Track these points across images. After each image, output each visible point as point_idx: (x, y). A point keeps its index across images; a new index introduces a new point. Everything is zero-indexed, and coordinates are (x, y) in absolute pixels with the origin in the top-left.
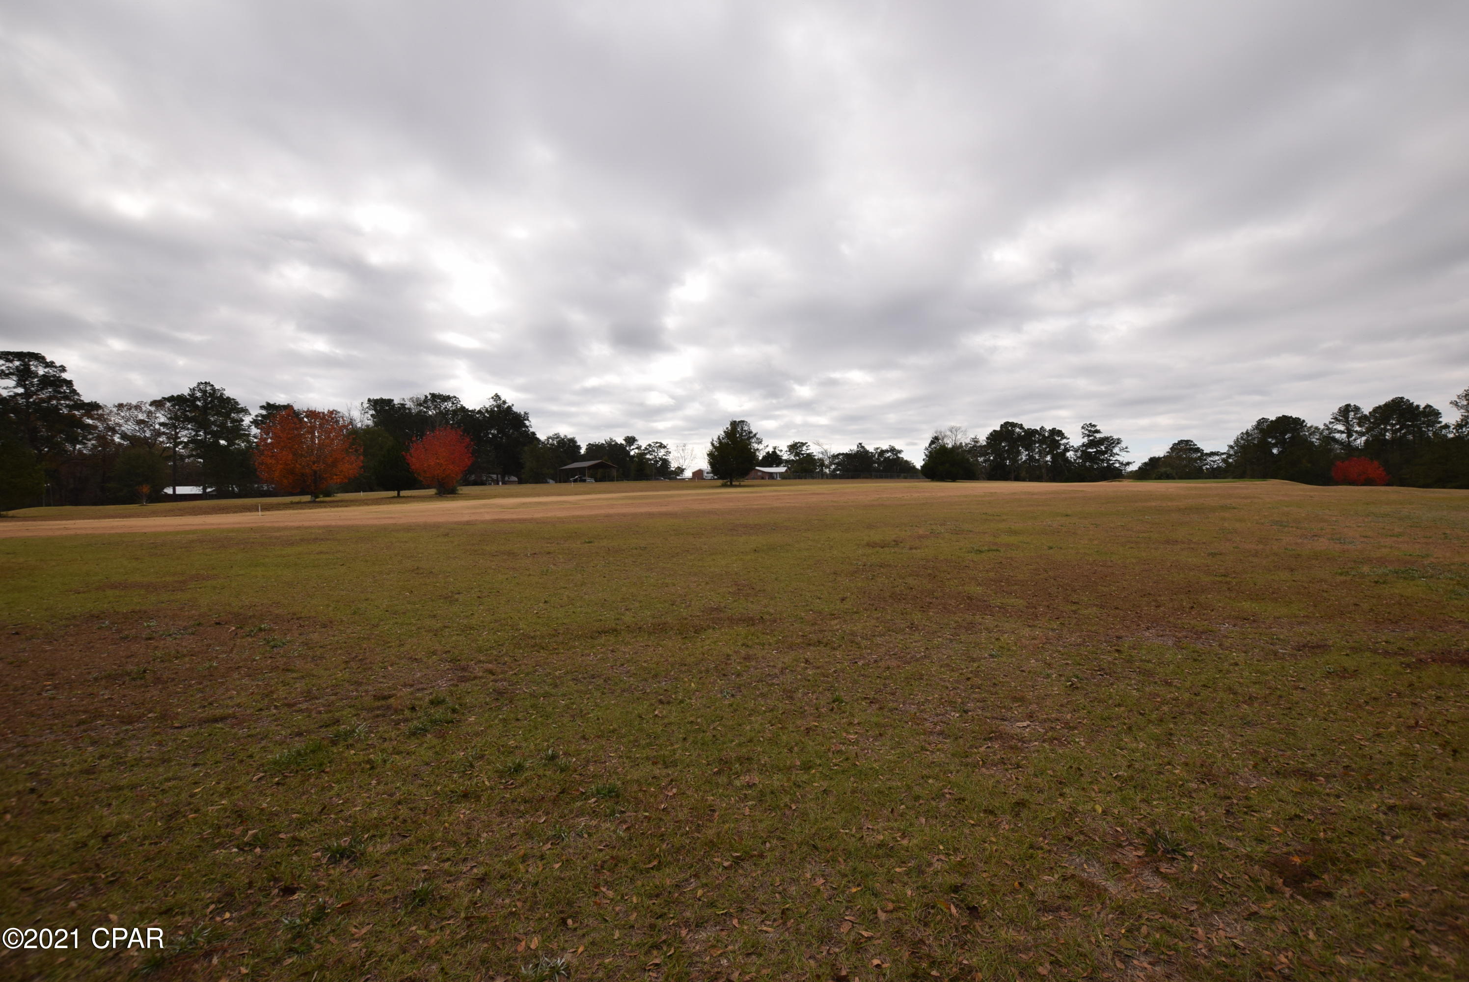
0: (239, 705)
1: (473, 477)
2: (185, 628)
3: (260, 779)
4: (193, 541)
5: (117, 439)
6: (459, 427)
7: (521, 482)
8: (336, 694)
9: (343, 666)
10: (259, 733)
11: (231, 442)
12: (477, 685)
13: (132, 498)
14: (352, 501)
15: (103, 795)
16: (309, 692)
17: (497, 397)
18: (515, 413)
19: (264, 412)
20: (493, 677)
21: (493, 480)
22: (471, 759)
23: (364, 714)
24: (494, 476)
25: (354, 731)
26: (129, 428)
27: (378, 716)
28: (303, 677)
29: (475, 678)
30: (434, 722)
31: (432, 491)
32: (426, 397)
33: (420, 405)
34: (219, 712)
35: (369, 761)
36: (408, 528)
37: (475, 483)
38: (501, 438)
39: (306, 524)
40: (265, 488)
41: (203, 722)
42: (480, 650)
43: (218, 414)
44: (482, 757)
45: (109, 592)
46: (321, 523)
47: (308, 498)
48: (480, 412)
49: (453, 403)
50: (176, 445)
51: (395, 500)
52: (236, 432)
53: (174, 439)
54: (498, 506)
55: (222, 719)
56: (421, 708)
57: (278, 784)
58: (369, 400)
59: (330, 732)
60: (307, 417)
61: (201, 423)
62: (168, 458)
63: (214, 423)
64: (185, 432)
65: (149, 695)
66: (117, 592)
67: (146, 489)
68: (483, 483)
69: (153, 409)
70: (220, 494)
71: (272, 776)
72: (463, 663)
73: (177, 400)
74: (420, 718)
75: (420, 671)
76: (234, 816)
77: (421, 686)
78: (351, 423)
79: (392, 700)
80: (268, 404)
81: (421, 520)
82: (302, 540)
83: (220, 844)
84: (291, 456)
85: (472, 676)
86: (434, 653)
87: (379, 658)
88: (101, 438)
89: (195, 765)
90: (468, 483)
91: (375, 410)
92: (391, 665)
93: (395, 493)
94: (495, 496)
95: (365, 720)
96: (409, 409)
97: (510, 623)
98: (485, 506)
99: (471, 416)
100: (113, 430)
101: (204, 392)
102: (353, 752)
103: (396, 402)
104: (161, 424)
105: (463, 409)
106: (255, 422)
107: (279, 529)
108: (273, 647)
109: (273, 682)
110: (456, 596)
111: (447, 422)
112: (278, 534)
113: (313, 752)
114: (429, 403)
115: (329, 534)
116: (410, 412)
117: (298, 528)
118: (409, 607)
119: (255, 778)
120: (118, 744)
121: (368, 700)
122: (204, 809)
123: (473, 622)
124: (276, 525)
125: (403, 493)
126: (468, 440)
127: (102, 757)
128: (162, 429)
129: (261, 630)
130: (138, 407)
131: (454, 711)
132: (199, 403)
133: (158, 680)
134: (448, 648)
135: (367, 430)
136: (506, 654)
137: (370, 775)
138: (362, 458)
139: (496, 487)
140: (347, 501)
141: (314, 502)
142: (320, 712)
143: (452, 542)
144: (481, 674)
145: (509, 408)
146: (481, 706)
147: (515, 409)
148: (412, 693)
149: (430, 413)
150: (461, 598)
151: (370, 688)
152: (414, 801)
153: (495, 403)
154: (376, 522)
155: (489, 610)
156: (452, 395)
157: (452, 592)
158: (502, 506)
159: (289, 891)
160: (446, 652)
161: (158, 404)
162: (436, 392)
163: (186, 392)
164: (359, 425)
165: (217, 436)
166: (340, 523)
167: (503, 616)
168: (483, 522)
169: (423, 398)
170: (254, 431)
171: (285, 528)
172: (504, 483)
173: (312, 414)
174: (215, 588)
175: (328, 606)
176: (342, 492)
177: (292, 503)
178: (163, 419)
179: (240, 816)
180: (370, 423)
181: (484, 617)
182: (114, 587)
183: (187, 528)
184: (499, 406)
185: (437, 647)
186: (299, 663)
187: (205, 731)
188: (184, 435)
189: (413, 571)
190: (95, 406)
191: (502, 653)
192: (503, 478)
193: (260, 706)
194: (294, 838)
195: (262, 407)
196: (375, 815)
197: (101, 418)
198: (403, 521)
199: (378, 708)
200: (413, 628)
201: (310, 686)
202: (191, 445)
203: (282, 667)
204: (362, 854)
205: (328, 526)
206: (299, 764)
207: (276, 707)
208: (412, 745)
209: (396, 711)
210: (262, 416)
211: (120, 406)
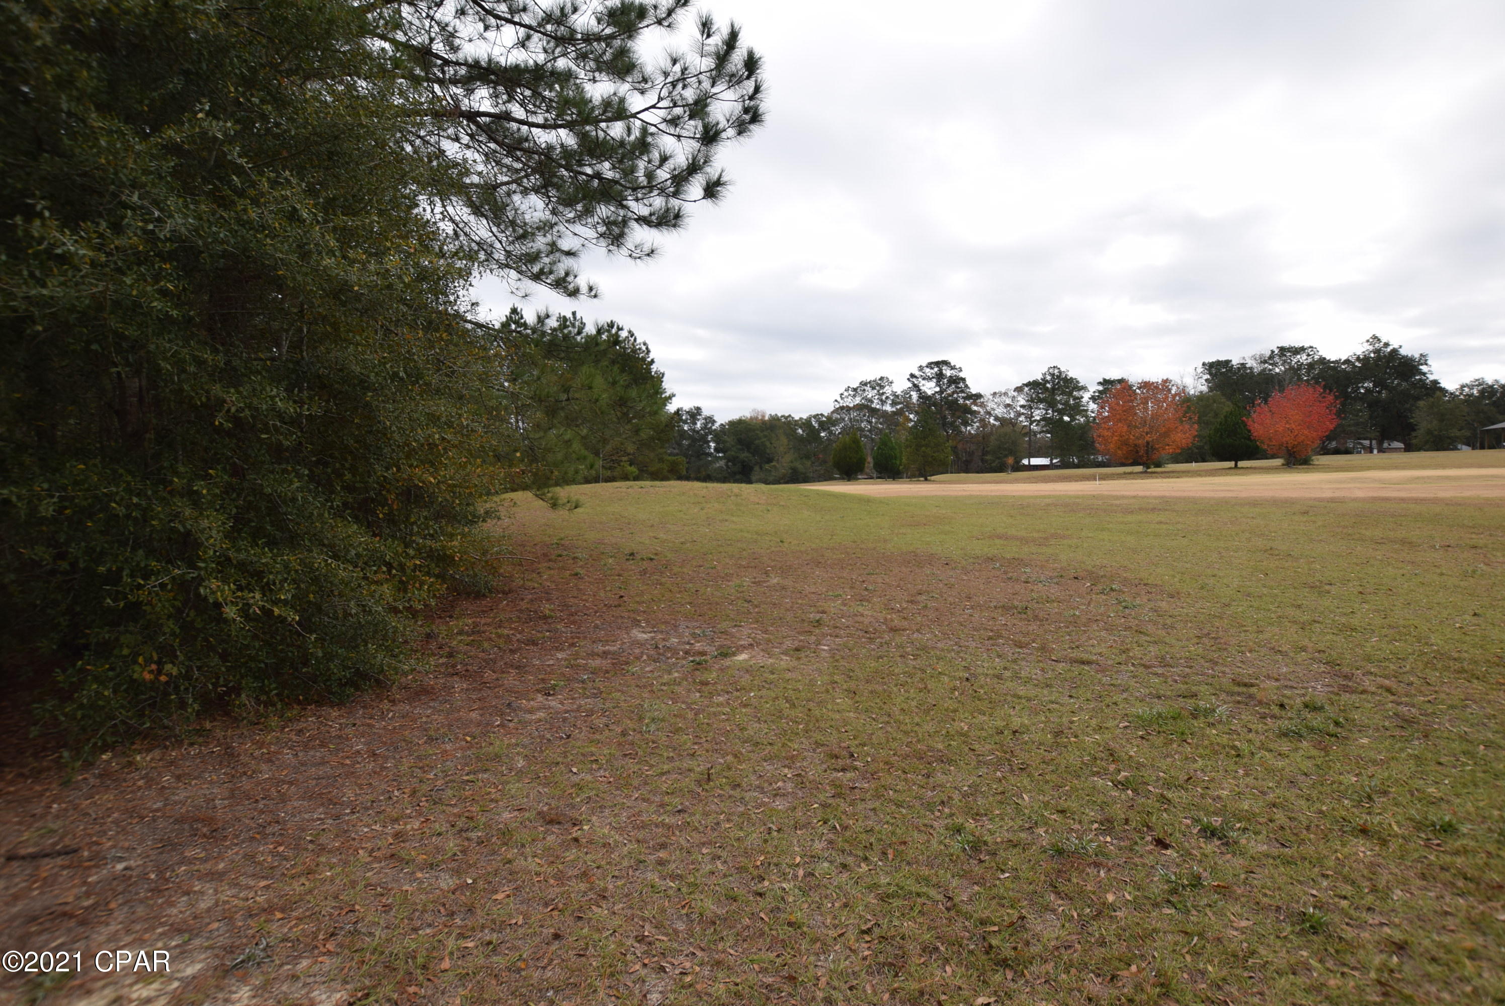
0: (1100, 654)
1: (1334, 444)
2: (1051, 578)
3: (1126, 727)
4: (1048, 505)
5: (992, 420)
6: (1317, 382)
7: (1409, 448)
8: (1191, 667)
9: (1195, 640)
10: (1120, 685)
11: (1073, 418)
12: (1369, 702)
13: (1001, 469)
14: (1183, 472)
15: (1009, 698)
16: (1163, 658)
17: (1376, 338)
18: (1403, 357)
19: (1101, 388)
20: (1392, 698)
21: (1364, 448)
22: (1367, 789)
23: (1223, 696)
24: (1366, 443)
25: (1214, 711)
26: (1000, 411)
27: (1239, 702)
28: (1156, 642)
29: (1364, 692)
30: (1312, 730)
31: (1278, 462)
32: (1273, 352)
33: (1265, 362)
34: (1085, 656)
35: (1234, 747)
36: (1254, 503)
37: (1337, 452)
38: (1379, 392)
39: (1141, 494)
40: (1100, 459)
41: (1074, 661)
42: (1368, 659)
43: (1063, 393)
44: (1385, 793)
45: (997, 541)
46: (1155, 494)
47: (1140, 468)
48: (1347, 361)
49: (1308, 355)
50: (1031, 424)
51: (1232, 471)
52: (1077, 409)
53: (1030, 417)
54: (1374, 480)
55: (1089, 663)
56: (1292, 708)
57: (1142, 738)
58: (1204, 364)
59: (1190, 704)
60: (1139, 388)
61: (1051, 404)
62: (1025, 434)
63: (1060, 402)
64: (1038, 412)
65: (1031, 628)
66: (1002, 542)
67: (1010, 461)
68: (1347, 452)
69: (1016, 394)
70: (1065, 465)
71: (1137, 728)
72: (1346, 670)
73: (1033, 385)
74: (1291, 719)
75: (1286, 665)
76: (1107, 753)
77: (1289, 683)
78: (1184, 390)
79: (1253, 690)
80: (1105, 380)
81: (1268, 494)
82: (1140, 509)
83: (1098, 773)
84: (1125, 428)
85: (1361, 688)
86: (1304, 649)
87: (1234, 641)
88: (982, 421)
89: (1071, 696)
90: (1326, 452)
91: (1210, 374)
92: (1250, 651)
93: (1232, 464)
94: (1369, 468)
95: (1225, 703)
96: (1251, 368)
97: (1414, 634)
98: (1353, 480)
99: (1334, 368)
100: (989, 413)
101: (1053, 375)
102: (1214, 732)
103: (1234, 362)
104: (1022, 406)
105: (1322, 360)
106: (1093, 398)
107: (1117, 498)
108: (1125, 607)
109: (1127, 641)
110: (1327, 587)
111: (1300, 379)
112: (1118, 502)
113: (1174, 718)
114: (1277, 359)
115: (1165, 505)
116: (1252, 372)
117: (1134, 497)
118: (1265, 591)
119: (1121, 725)
120: (1015, 661)
121: (1226, 681)
122: (1081, 737)
123: (1355, 622)
124: (1114, 493)
125: (1241, 464)
126: (1331, 398)
127: (1005, 669)
128: (1022, 411)
129: (1112, 589)
130: (1006, 394)
131: (1337, 724)
132: (1048, 385)
133: (1036, 617)
134: (1321, 646)
135: (1201, 397)
136: (1412, 672)
137: (1236, 763)
138: (1196, 426)
139: (1369, 456)
140: (1178, 472)
141: (1146, 472)
142: (1176, 681)
143: (1314, 522)
144: (1373, 689)
145: (1395, 351)
146: (1377, 730)
147: (1403, 352)
148: (1278, 688)
149: (1277, 370)
150: (1334, 590)
151: (1227, 670)
152: (1293, 811)
153: (1371, 348)
154: (1212, 494)
155: (1378, 611)
156: (1306, 345)
157: (1321, 582)
158: (1381, 481)
159: (1161, 844)
160: (1319, 652)
161: (1019, 389)
162: (1286, 344)
163: (1039, 377)
164: (1192, 392)
165: (1061, 413)
166: (1173, 494)
167: (1401, 622)
168: (1355, 500)
169: (1268, 354)
170: (1093, 406)
171: (1123, 497)
172: (1381, 450)
173: (1146, 385)
174: (1070, 546)
175: (1174, 576)
176: (1173, 463)
177: (1125, 473)
178: (1023, 402)
179: (1112, 755)
180: (1205, 389)
181: (1370, 619)
182: (999, 537)
183: (1042, 493)
184: (1377, 351)
185: (1306, 642)
186: (1150, 628)
187: (1076, 669)
188: (1037, 414)
189: (1266, 551)
190: (979, 396)
191: (1405, 670)
192: (1380, 444)
193: (1118, 660)
194: (1162, 795)
195: (1100, 383)
196: (1246, 807)
197: (982, 405)
198: (1244, 495)
199: (1239, 694)
200: (1273, 615)
201: (1163, 653)
202: (1043, 423)
203: (1135, 628)
204: (1236, 843)
205: (1163, 497)
206: (1161, 726)
207: (1133, 665)
208: (1285, 746)
209: (1260, 703)
210: (1099, 392)
211: (995, 394)
